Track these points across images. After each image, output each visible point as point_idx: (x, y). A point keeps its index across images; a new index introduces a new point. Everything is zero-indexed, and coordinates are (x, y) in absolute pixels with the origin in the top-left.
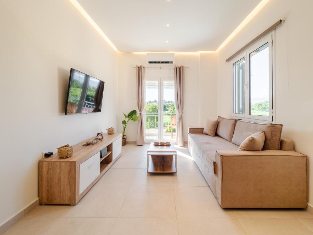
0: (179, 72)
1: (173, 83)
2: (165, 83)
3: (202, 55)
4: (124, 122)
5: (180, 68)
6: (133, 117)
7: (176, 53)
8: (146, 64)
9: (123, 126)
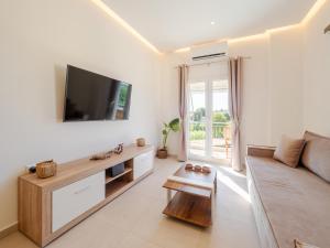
0: (236, 67)
1: (226, 83)
2: (215, 83)
3: (273, 37)
4: (165, 132)
5: (236, 61)
6: (174, 126)
7: (231, 42)
8: (190, 62)
9: (163, 136)
